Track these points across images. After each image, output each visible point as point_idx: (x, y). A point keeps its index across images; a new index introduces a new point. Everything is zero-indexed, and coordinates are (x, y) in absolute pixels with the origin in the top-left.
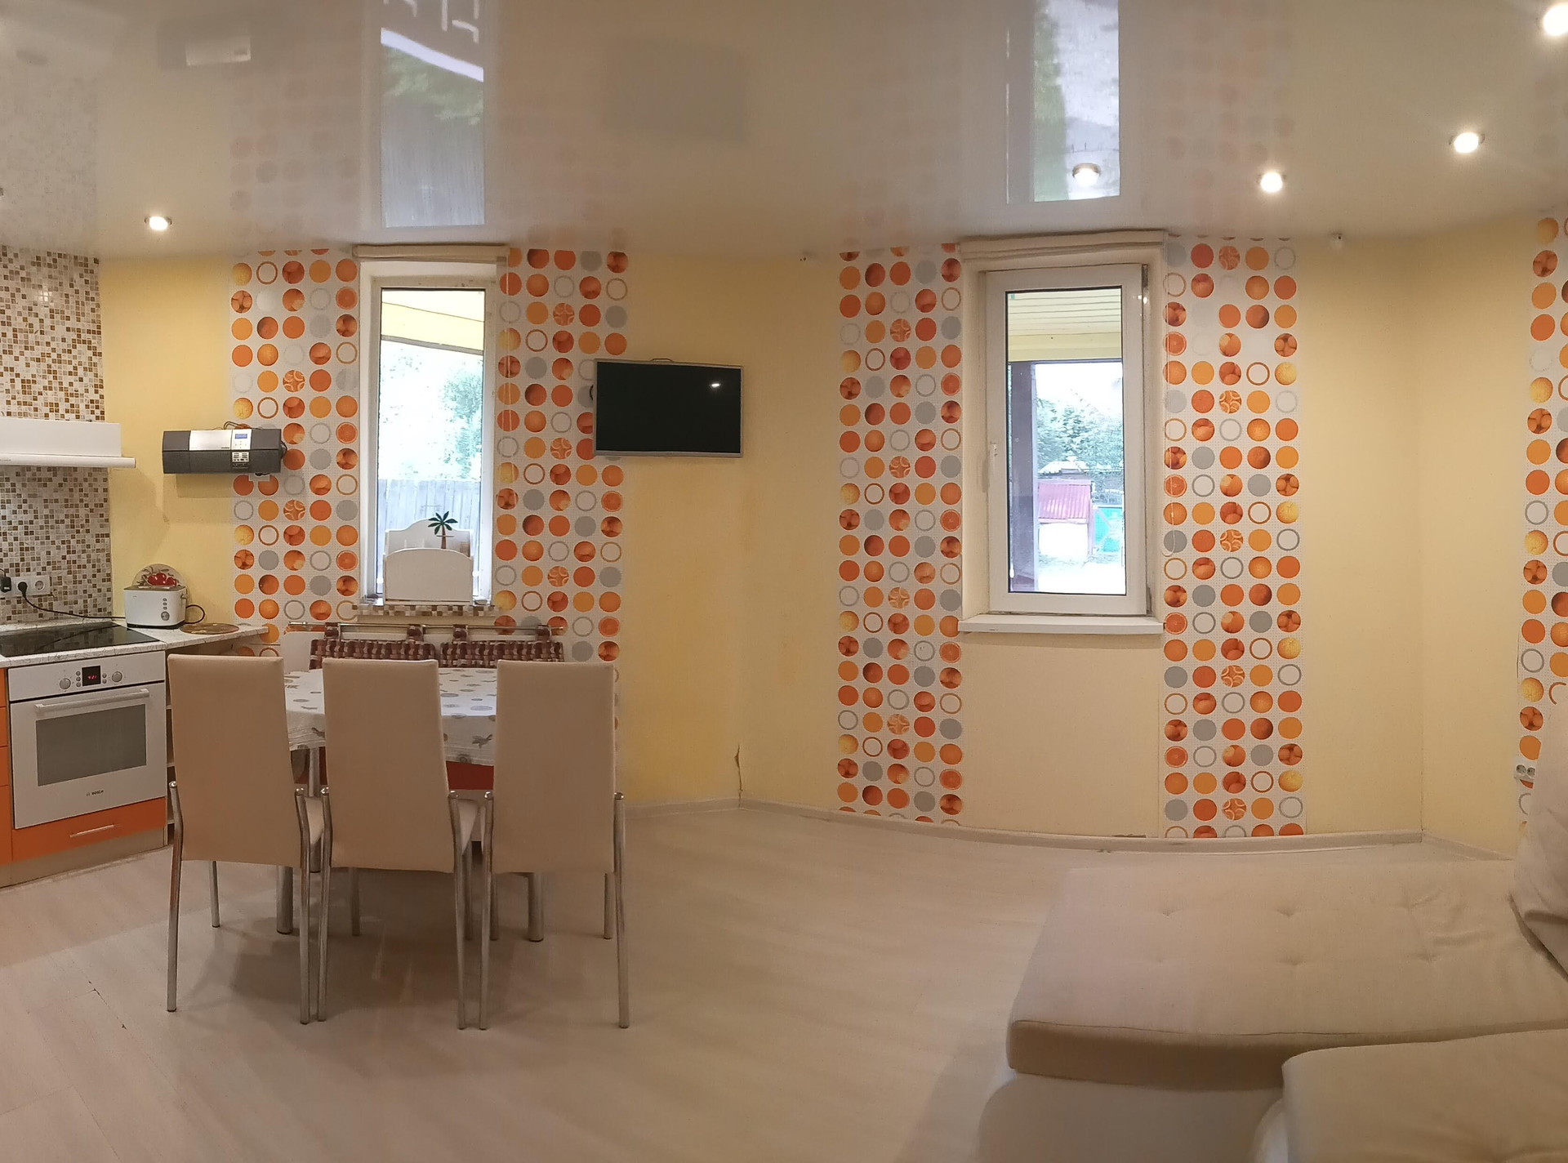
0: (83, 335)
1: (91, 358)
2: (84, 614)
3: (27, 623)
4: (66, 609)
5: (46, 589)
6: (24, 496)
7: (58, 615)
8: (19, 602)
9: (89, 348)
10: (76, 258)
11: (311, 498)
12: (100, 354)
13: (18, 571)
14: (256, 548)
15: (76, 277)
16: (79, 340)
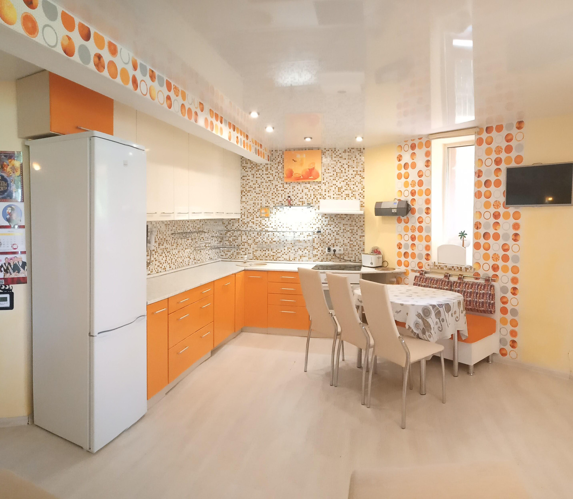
0: (358, 172)
1: (360, 179)
2: (355, 261)
3: (335, 262)
4: (349, 259)
5: (342, 252)
6: (337, 223)
7: (346, 261)
8: (333, 255)
9: (360, 176)
10: (357, 149)
11: (417, 225)
12: (364, 178)
13: (334, 246)
14: (403, 242)
15: (357, 154)
16: (357, 174)
